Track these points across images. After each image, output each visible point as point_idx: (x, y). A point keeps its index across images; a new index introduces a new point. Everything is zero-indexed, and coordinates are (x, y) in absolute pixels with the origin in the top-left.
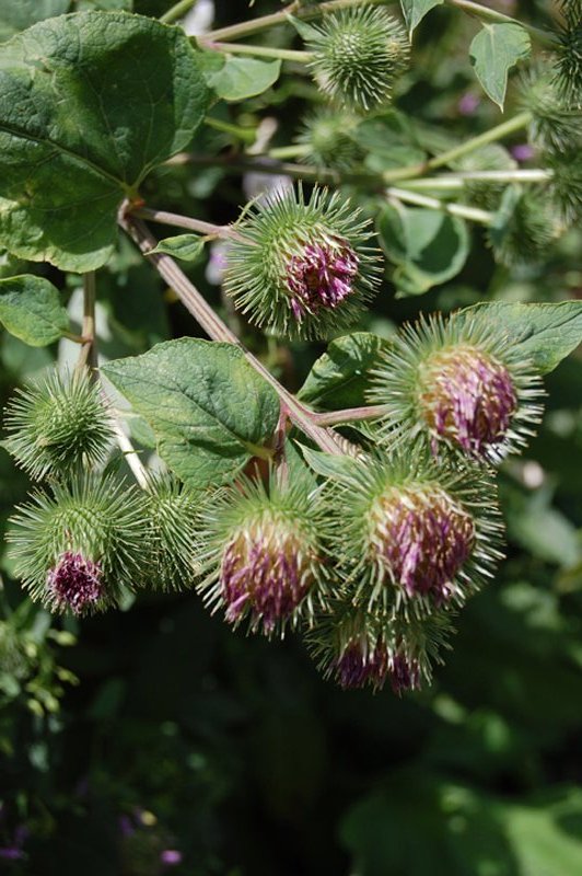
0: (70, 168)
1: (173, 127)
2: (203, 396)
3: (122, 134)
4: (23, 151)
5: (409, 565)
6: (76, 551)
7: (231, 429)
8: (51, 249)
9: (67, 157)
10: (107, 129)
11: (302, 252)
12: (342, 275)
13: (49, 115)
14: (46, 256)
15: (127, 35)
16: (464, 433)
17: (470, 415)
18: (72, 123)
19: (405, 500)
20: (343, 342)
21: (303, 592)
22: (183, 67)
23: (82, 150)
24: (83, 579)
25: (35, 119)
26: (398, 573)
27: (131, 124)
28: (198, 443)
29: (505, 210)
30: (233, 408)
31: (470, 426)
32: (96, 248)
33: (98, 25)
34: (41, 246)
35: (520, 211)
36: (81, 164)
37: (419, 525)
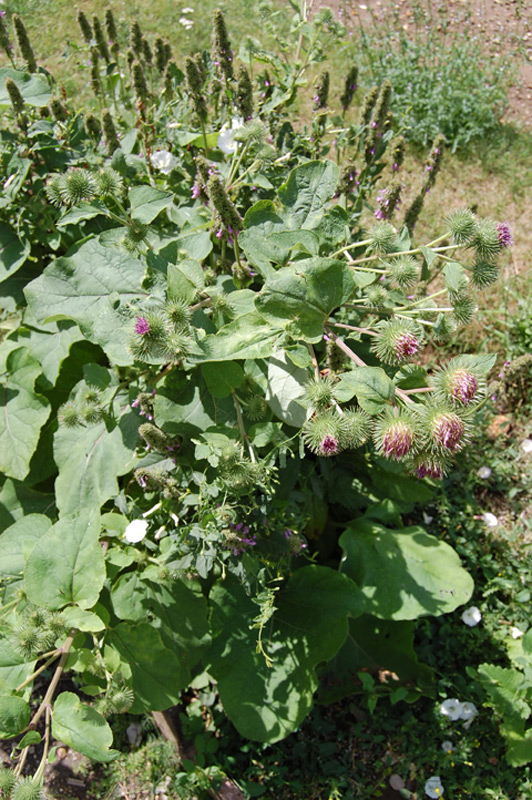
0: (312, 309)
1: (342, 295)
2: (372, 385)
3: (326, 298)
4: (297, 304)
5: (446, 439)
6: (330, 435)
7: (381, 395)
8: (303, 336)
9: (310, 306)
10: (322, 296)
11: (402, 338)
12: (413, 345)
13: (305, 292)
14: (302, 338)
15: (329, 265)
16: (464, 396)
17: (466, 391)
18: (312, 294)
19: (445, 418)
20: (405, 367)
21: (411, 447)
22: (346, 275)
23: (315, 303)
24: (332, 444)
25: (301, 293)
26: (443, 441)
27: (329, 295)
28: (371, 400)
29: (438, 322)
30: (382, 389)
31: (465, 394)
32: (317, 336)
33: (320, 262)
34: (300, 335)
35: (443, 322)
36: (315, 308)
37: (449, 426)
